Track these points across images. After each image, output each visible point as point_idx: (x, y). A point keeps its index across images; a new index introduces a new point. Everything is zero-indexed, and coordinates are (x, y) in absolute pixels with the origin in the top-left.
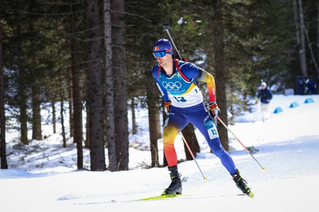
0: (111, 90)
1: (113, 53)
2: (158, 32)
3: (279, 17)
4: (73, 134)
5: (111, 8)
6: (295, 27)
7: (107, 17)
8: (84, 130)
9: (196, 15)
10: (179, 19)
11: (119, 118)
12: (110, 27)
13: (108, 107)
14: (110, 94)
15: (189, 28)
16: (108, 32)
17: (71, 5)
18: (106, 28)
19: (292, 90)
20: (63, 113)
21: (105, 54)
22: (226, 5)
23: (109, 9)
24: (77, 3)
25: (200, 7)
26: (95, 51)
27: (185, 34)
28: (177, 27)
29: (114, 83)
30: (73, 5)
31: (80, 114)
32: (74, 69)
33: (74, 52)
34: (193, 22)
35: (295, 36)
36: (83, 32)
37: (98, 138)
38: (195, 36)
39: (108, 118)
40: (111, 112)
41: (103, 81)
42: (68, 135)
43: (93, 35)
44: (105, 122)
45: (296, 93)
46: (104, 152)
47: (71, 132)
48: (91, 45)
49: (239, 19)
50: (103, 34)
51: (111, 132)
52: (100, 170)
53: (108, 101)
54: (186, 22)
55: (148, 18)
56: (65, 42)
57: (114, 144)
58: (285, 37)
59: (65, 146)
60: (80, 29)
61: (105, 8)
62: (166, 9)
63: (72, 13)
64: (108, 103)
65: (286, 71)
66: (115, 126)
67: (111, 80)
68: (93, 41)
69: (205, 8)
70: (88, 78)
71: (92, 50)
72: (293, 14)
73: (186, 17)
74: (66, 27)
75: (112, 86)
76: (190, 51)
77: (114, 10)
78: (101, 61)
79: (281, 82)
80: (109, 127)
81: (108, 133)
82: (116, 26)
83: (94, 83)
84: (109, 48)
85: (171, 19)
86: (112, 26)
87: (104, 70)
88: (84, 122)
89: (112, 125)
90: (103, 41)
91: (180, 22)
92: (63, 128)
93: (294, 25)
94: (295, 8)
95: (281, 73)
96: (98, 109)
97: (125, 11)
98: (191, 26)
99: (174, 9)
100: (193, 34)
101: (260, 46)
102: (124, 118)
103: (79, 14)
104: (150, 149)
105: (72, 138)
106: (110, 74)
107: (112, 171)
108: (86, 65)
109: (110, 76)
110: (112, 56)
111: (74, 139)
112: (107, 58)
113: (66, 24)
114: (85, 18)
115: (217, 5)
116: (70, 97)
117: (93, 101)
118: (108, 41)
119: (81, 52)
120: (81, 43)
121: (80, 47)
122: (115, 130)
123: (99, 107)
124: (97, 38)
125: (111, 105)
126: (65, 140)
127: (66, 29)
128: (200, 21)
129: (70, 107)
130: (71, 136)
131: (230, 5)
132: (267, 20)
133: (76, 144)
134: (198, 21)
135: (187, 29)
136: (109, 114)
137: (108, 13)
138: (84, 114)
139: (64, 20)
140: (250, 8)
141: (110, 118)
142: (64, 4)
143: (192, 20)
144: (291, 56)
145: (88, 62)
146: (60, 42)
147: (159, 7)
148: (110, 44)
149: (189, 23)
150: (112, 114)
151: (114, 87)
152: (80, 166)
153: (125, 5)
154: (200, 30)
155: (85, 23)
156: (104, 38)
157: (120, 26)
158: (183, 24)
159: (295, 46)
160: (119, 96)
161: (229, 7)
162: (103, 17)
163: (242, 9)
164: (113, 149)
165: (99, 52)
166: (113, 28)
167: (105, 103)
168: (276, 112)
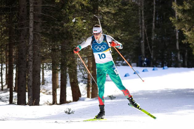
0: (32, 58)
1: (34, 37)
2: (60, 26)
3: (130, 21)
5: (34, 11)
6: (139, 27)
7: (31, 16)
8: (14, 81)
9: (83, 17)
10: (73, 19)
11: (36, 75)
12: (33, 21)
13: (30, 68)
14: (31, 61)
15: (78, 25)
16: (31, 24)
17: (11, 8)
18: (30, 22)
19: (135, 64)
20: (3, 70)
21: (29, 37)
22: (100, 12)
23: (33, 11)
24: (14, 7)
25: (86, 13)
26: (23, 35)
27: (76, 28)
28: (72, 23)
29: (33, 55)
30: (12, 8)
31: (12, 71)
32: (11, 45)
33: (11, 35)
34: (81, 21)
35: (139, 32)
36: (17, 24)
37: (22, 86)
38: (82, 30)
39: (29, 75)
40: (31, 71)
41: (27, 52)
42: (4, 84)
43: (22, 26)
44: (27, 77)
45: (138, 66)
46: (25, 94)
47: (6, 82)
48: (21, 31)
49: (107, 21)
50: (28, 26)
51: (31, 83)
52: (23, 105)
53: (29, 65)
54: (77, 21)
55: (55, 18)
56: (6, 29)
57: (31, 90)
58: (133, 33)
59: (2, 90)
60: (15, 22)
61: (30, 10)
62: (66, 13)
63: (11, 12)
64: (30, 66)
65: (132, 53)
66: (33, 80)
67: (32, 53)
68: (23, 29)
69: (88, 14)
70: (18, 51)
71: (22, 34)
72: (139, 20)
73: (77, 18)
74: (7, 20)
76: (79, 38)
77: (35, 12)
78: (27, 41)
79: (130, 59)
80: (29, 80)
81: (28, 83)
82: (36, 21)
83: (22, 54)
84: (31, 34)
85: (69, 18)
86: (34, 21)
87: (28, 47)
88: (14, 76)
89: (31, 78)
90: (28, 30)
91: (74, 21)
92: (2, 79)
93: (138, 26)
94: (140, 16)
95: (130, 54)
96: (23, 69)
97: (42, 13)
98: (80, 24)
99: (70, 13)
100: (81, 28)
101: (119, 37)
102: (38, 75)
103: (15, 13)
104: (52, 94)
105: (7, 85)
106: (32, 49)
107: (30, 106)
108: (18, 43)
109: (31, 50)
110: (33, 38)
112: (30, 40)
113: (7, 19)
114: (18, 15)
115: (95, 12)
116: (7, 61)
117: (21, 64)
118: (31, 30)
119: (15, 35)
120: (15, 30)
121: (14, 33)
123: (24, 68)
124: (25, 28)
125: (31, 67)
126: (2, 86)
127: (7, 21)
128: (85, 21)
129: (6, 68)
130: (6, 84)
131: (103, 12)
132: (124, 22)
133: (9, 89)
134: (84, 21)
135: (77, 25)
136: (30, 72)
137: (32, 13)
138: (15, 71)
139: (6, 16)
140: (115, 15)
141: (30, 74)
142: (6, 7)
143: (80, 20)
144: (136, 44)
145: (19, 41)
146: (3, 29)
147: (62, 12)
148: (32, 31)
149: (79, 22)
150: (32, 72)
151: (33, 57)
152: (11, 102)
153: (42, 9)
154: (85, 26)
155: (18, 18)
156: (29, 28)
157: (38, 21)
158: (75, 22)
159: (139, 38)
160: (36, 62)
161: (102, 14)
162: (29, 16)
163: (110, 15)
164: (31, 93)
165: (26, 36)
166: (35, 22)
167: (27, 65)
168: (126, 76)
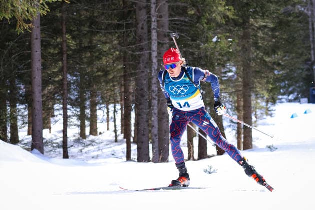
0: (156, 95)
1: (158, 64)
2: (196, 47)
3: (297, 38)
4: (123, 131)
5: (158, 27)
6: (310, 46)
7: (154, 35)
8: (133, 128)
9: (228, 34)
10: (214, 37)
11: (162, 118)
12: (156, 42)
13: (153, 109)
14: (155, 99)
15: (222, 45)
16: (154, 46)
17: (124, 23)
18: (153, 43)
19: (306, 99)
20: (116, 114)
21: (152, 65)
22: (253, 27)
23: (156, 27)
24: (129, 22)
25: (232, 28)
26: (143, 62)
27: (218, 50)
28: (212, 44)
29: (158, 89)
30: (127, 24)
31: (130, 114)
32: (125, 77)
33: (126, 63)
34: (225, 40)
35: (310, 54)
36: (134, 46)
37: (144, 135)
38: (227, 52)
39: (153, 119)
40: (155, 114)
41: (149, 87)
42: (119, 132)
43: (142, 49)
44: (150, 122)
45: (309, 102)
46: (148, 146)
47: (122, 129)
48: (140, 57)
49: (263, 38)
50: (150, 48)
51: (155, 131)
52: (145, 162)
53: (152, 104)
54: (219, 40)
55: (188, 36)
56: (119, 54)
57: (156, 140)
58: (302, 54)
59: (116, 141)
60: (131, 43)
61: (152, 27)
62: (203, 29)
63: (124, 30)
64: (153, 106)
65: (302, 83)
66: (159, 125)
67: (156, 87)
68: (142, 54)
69: (235, 29)
70: (137, 85)
71: (141, 62)
72: (309, 35)
73: (219, 35)
74: (119, 41)
75: (157, 92)
76: (222, 64)
77: (160, 28)
78: (148, 71)
79: (298, 92)
80: (153, 126)
81: (152, 131)
82: (162, 42)
83: (142, 89)
84: (155, 60)
85: (207, 37)
86: (158, 42)
87: (150, 79)
88: (133, 121)
89: (156, 124)
90: (150, 54)
91: (215, 39)
92: (115, 126)
93: (309, 45)
94: (311, 31)
95: (298, 85)
96: (145, 111)
97: (169, 30)
98: (224, 43)
99: (209, 29)
100: (226, 50)
101: (281, 61)
102: (166, 119)
103: (131, 31)
104: (187, 145)
105: (123, 135)
106: (156, 82)
107: (155, 163)
108: (135, 74)
109: (155, 83)
110: (158, 66)
111: (124, 136)
112: (153, 69)
113: (120, 39)
114: (135, 35)
115: (246, 26)
116: (121, 100)
117: (140, 104)
118: (154, 54)
119: (131, 63)
120: (132, 55)
121: (131, 59)
122: (158, 128)
123: (145, 109)
124: (145, 51)
125: (155, 108)
126: (116, 136)
127: (119, 43)
128: (231, 40)
129: (121, 109)
130: (121, 133)
131: (256, 27)
132: (287, 40)
133: (125, 140)
134: (229, 39)
135: (220, 46)
136: (154, 115)
137: (155, 31)
138: (133, 115)
139: (119, 35)
140: (273, 30)
141: (154, 119)
142: (118, 22)
143: (224, 38)
144: (307, 70)
145: (137, 71)
146: (114, 54)
147: (197, 27)
148: (156, 57)
149: (222, 41)
150: (157, 115)
151: (158, 93)
152: (128, 157)
153: (169, 24)
154: (231, 47)
155: (136, 38)
156: (151, 51)
157: (164, 42)
158: (217, 41)
159: (310, 62)
160: (162, 100)
161: (256, 28)
162: (150, 34)
163: (266, 30)
164: (156, 144)
165: (147, 63)
166: (159, 43)
167: (150, 105)
168: (292, 117)
